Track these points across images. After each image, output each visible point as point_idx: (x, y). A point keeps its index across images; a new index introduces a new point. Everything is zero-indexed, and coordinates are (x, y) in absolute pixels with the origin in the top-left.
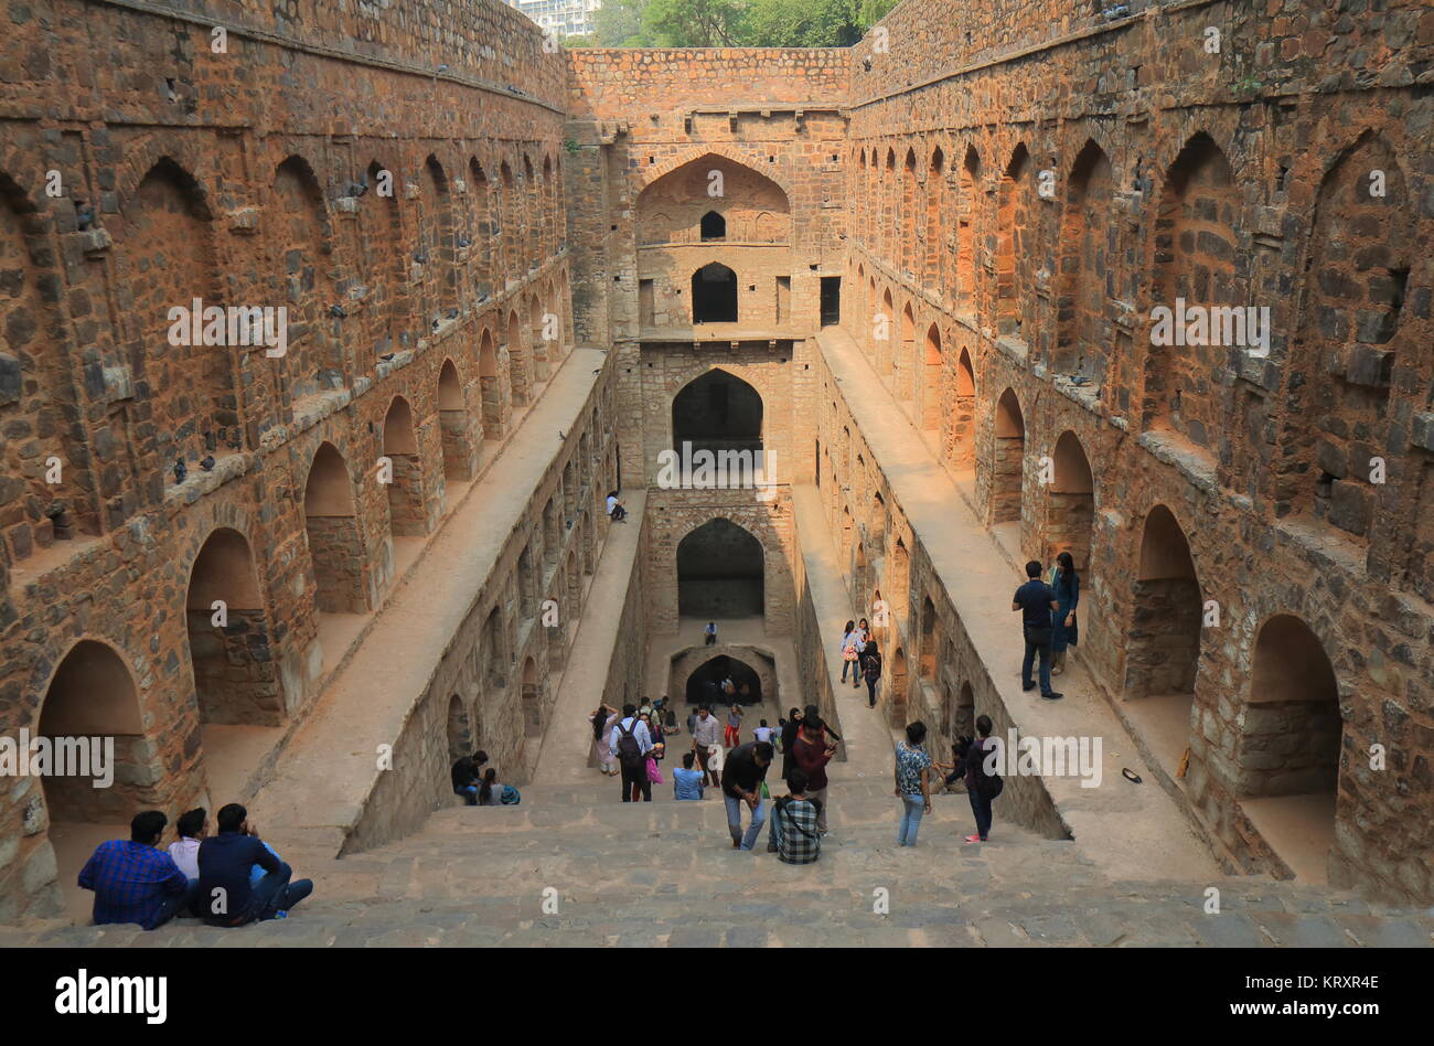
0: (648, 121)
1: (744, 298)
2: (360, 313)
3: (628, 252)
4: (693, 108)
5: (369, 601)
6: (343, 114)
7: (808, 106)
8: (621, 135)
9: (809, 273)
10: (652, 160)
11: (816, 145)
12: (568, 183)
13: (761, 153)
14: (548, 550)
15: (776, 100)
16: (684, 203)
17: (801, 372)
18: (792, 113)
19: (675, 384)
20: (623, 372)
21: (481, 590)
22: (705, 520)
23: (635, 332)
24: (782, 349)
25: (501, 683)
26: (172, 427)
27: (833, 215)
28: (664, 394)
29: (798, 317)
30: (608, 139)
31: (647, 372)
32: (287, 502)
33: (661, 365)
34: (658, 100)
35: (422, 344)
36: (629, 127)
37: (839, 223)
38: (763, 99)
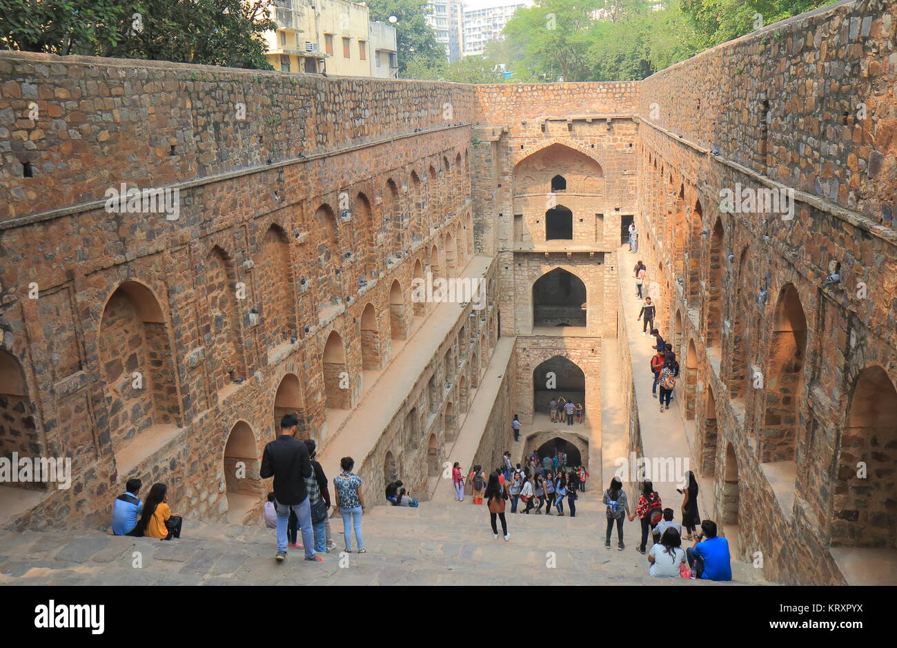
0: (519, 125)
1: (576, 226)
2: (351, 267)
3: (508, 199)
4: (546, 117)
5: (350, 404)
6: (346, 177)
7: (614, 116)
8: (504, 134)
9: (614, 213)
10: (522, 147)
11: (619, 138)
12: (472, 163)
13: (586, 143)
14: (447, 376)
15: (595, 112)
16: (541, 170)
17: (609, 271)
18: (605, 120)
19: (534, 276)
20: (503, 269)
21: (405, 401)
22: (550, 357)
23: (512, 246)
24: (599, 257)
25: (415, 447)
26: (271, 332)
27: (629, 179)
28: (527, 281)
29: (607, 239)
30: (496, 138)
31: (517, 269)
32: (315, 360)
33: (526, 265)
34: (526, 113)
35: (382, 275)
36: (509, 129)
37: (633, 184)
38: (588, 111)
